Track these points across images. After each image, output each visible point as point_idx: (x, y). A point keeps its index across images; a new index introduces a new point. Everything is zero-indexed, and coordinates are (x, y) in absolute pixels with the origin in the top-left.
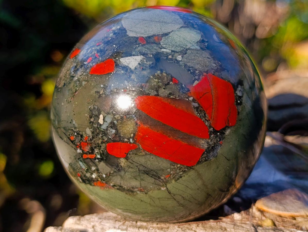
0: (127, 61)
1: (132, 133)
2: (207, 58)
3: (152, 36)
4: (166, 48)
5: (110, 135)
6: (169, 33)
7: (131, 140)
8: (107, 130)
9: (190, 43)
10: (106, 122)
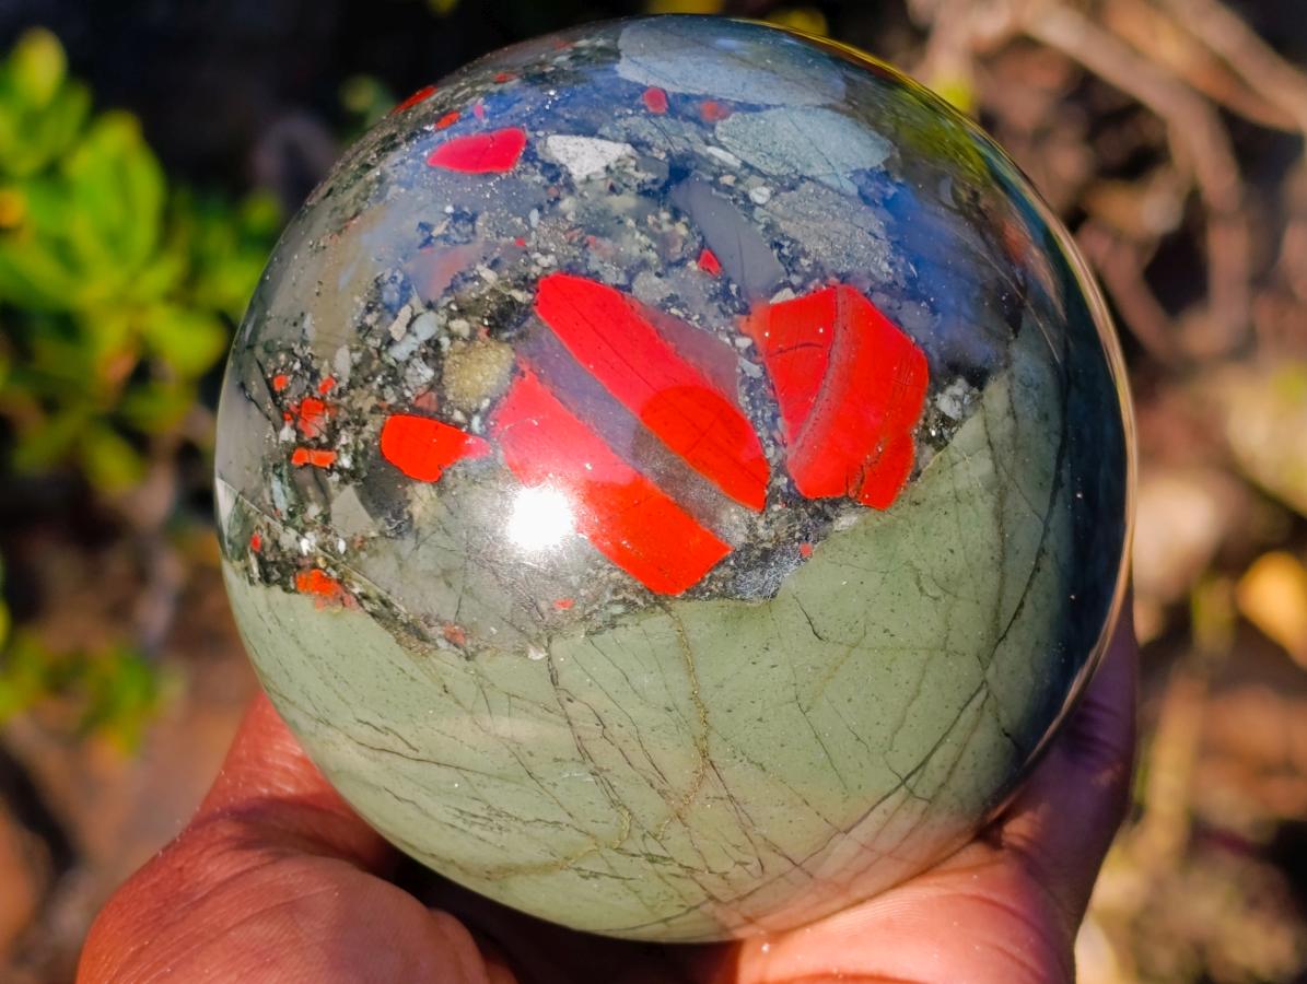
0: (571, 148)
1: (486, 396)
2: (870, 233)
3: (698, 98)
4: (728, 147)
5: (412, 386)
6: (768, 107)
7: (476, 421)
8: (408, 363)
9: (829, 164)
10: (415, 335)
